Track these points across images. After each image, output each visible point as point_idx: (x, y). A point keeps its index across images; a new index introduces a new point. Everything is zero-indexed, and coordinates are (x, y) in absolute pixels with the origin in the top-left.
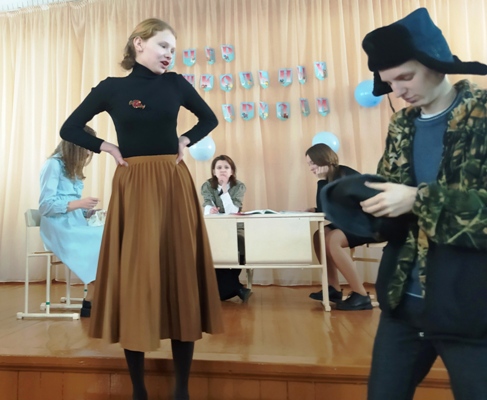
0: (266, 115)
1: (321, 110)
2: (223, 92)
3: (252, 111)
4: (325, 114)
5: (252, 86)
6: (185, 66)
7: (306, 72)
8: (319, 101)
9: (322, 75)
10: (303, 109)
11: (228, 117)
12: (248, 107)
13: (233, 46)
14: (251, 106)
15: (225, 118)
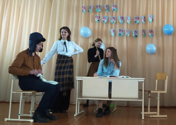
0: (129, 35)
1: (150, 35)
2: (112, 24)
3: (123, 33)
4: (151, 36)
5: (124, 22)
6: (96, 12)
7: (145, 19)
8: (149, 31)
9: (152, 20)
10: (143, 34)
11: (113, 34)
12: (121, 31)
13: (117, 5)
14: (122, 31)
15: (112, 35)
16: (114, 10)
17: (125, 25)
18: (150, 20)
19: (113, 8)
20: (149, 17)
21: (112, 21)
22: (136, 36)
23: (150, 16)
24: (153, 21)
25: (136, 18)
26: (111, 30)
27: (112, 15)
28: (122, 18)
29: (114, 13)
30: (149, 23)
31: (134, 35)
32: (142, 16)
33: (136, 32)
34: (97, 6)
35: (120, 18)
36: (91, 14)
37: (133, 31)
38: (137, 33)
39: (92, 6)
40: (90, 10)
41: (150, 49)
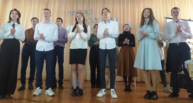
5: (97, 22)
13: (92, 10)
16: (90, 13)
20: (114, 18)
21: (89, 21)
24: (117, 20)
27: (89, 17)
28: (96, 19)
36: (74, 16)
39: (75, 11)
40: (73, 13)
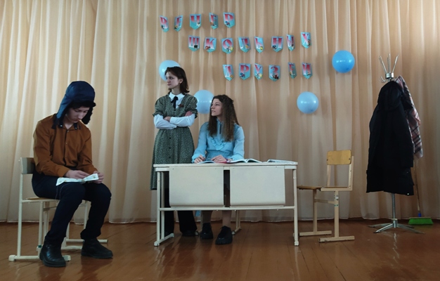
0: (261, 75)
1: (305, 74)
2: (225, 54)
3: (249, 71)
6: (191, 29)
7: (294, 41)
8: (304, 65)
9: (307, 44)
10: (291, 72)
11: (228, 76)
12: (245, 68)
13: (234, 14)
14: (247, 67)
15: (226, 76)
16: (228, 24)
17: (253, 55)
18: (305, 42)
19: (225, 20)
20: (302, 36)
21: (225, 48)
22: (276, 77)
23: (304, 35)
24: (310, 45)
25: (275, 39)
26: (224, 66)
27: (225, 35)
28: (246, 40)
29: (229, 31)
30: (301, 49)
31: (271, 75)
32: (286, 34)
33: (276, 69)
34: (192, 17)
35: (240, 41)
36: (181, 34)
37: (270, 67)
38: (278, 71)
39: (182, 16)
41: (305, 102)
